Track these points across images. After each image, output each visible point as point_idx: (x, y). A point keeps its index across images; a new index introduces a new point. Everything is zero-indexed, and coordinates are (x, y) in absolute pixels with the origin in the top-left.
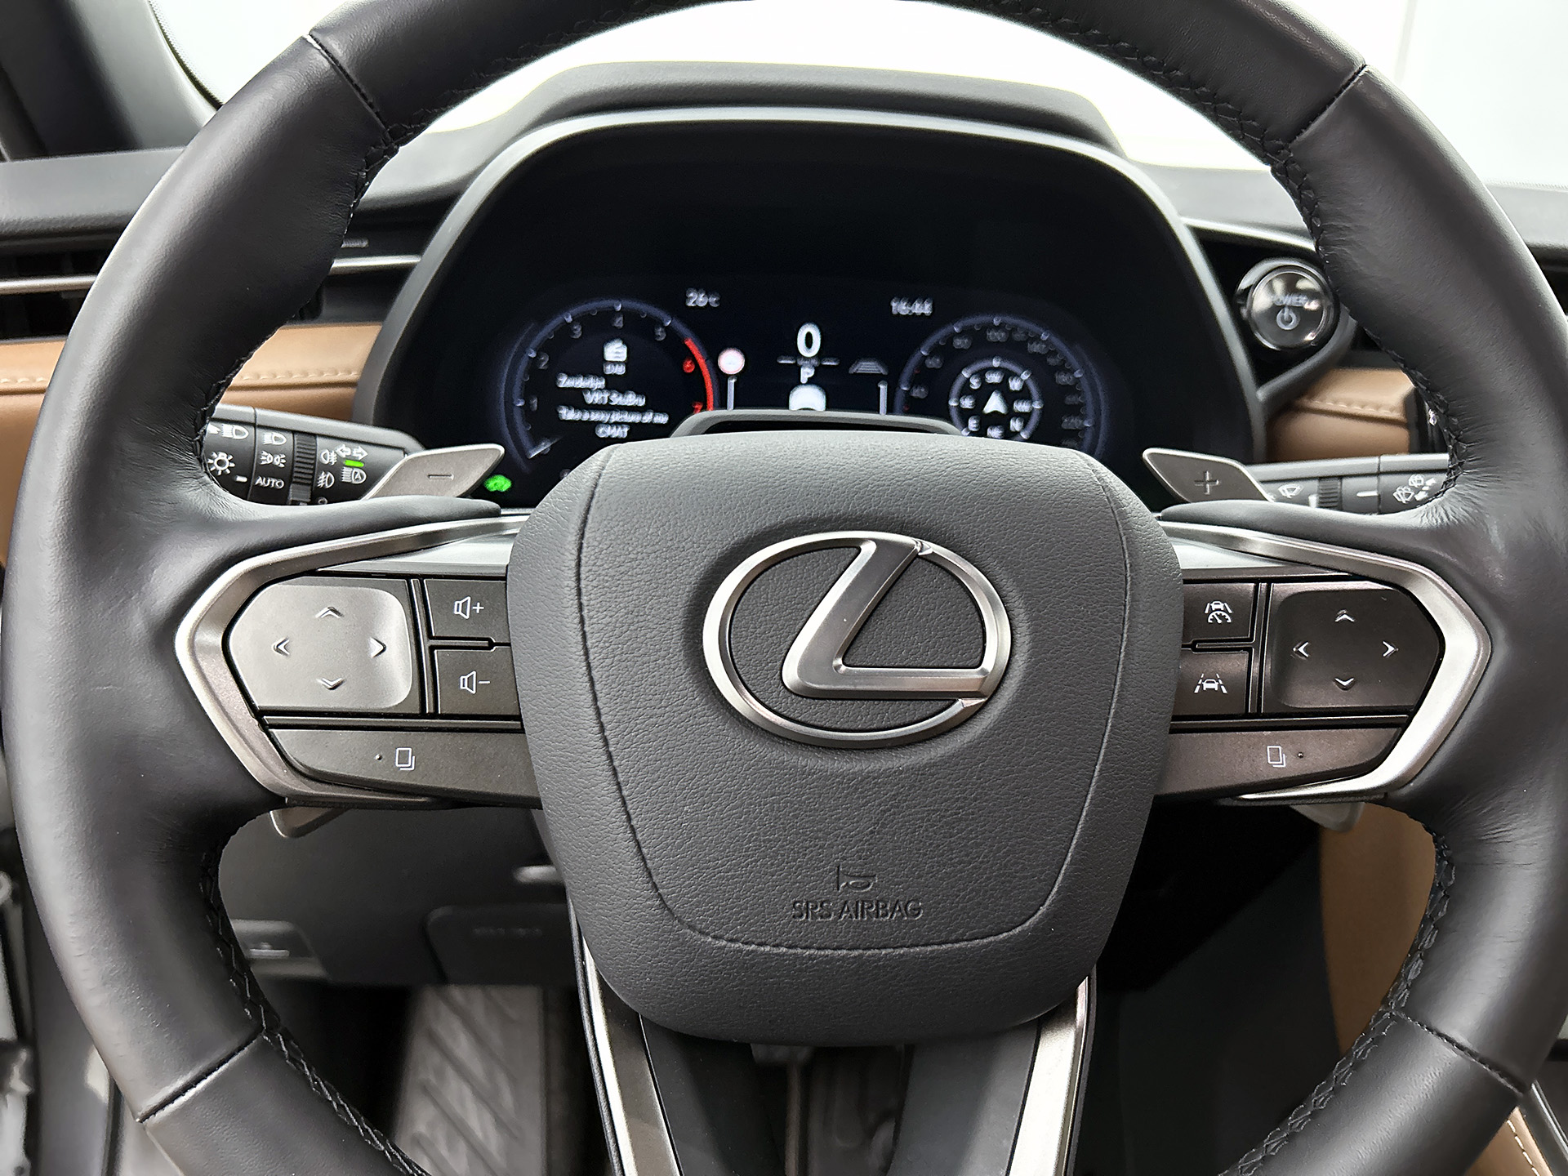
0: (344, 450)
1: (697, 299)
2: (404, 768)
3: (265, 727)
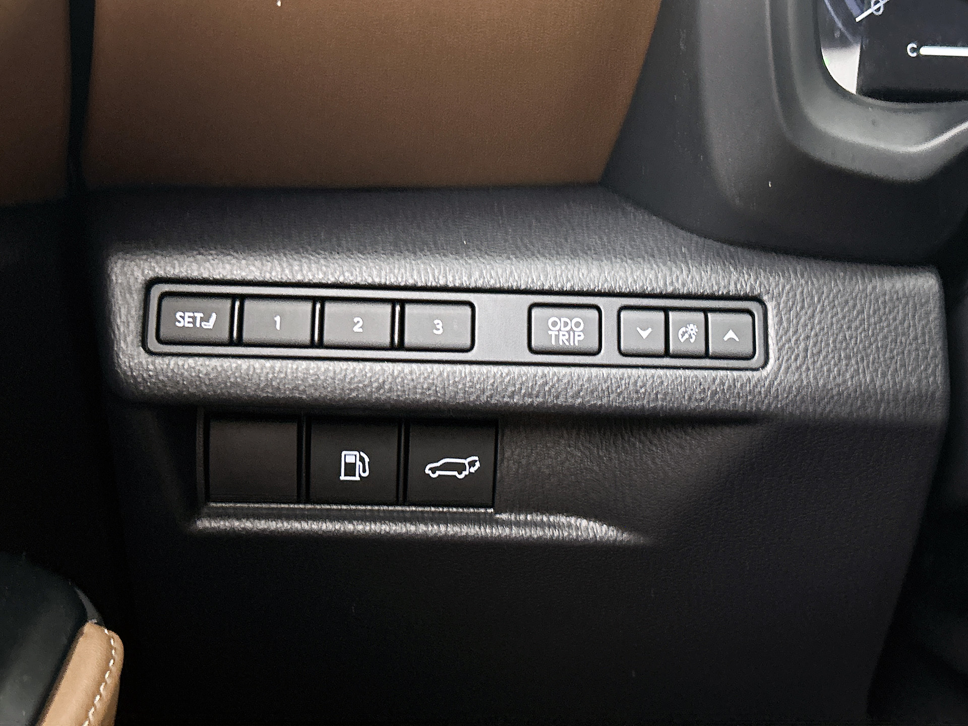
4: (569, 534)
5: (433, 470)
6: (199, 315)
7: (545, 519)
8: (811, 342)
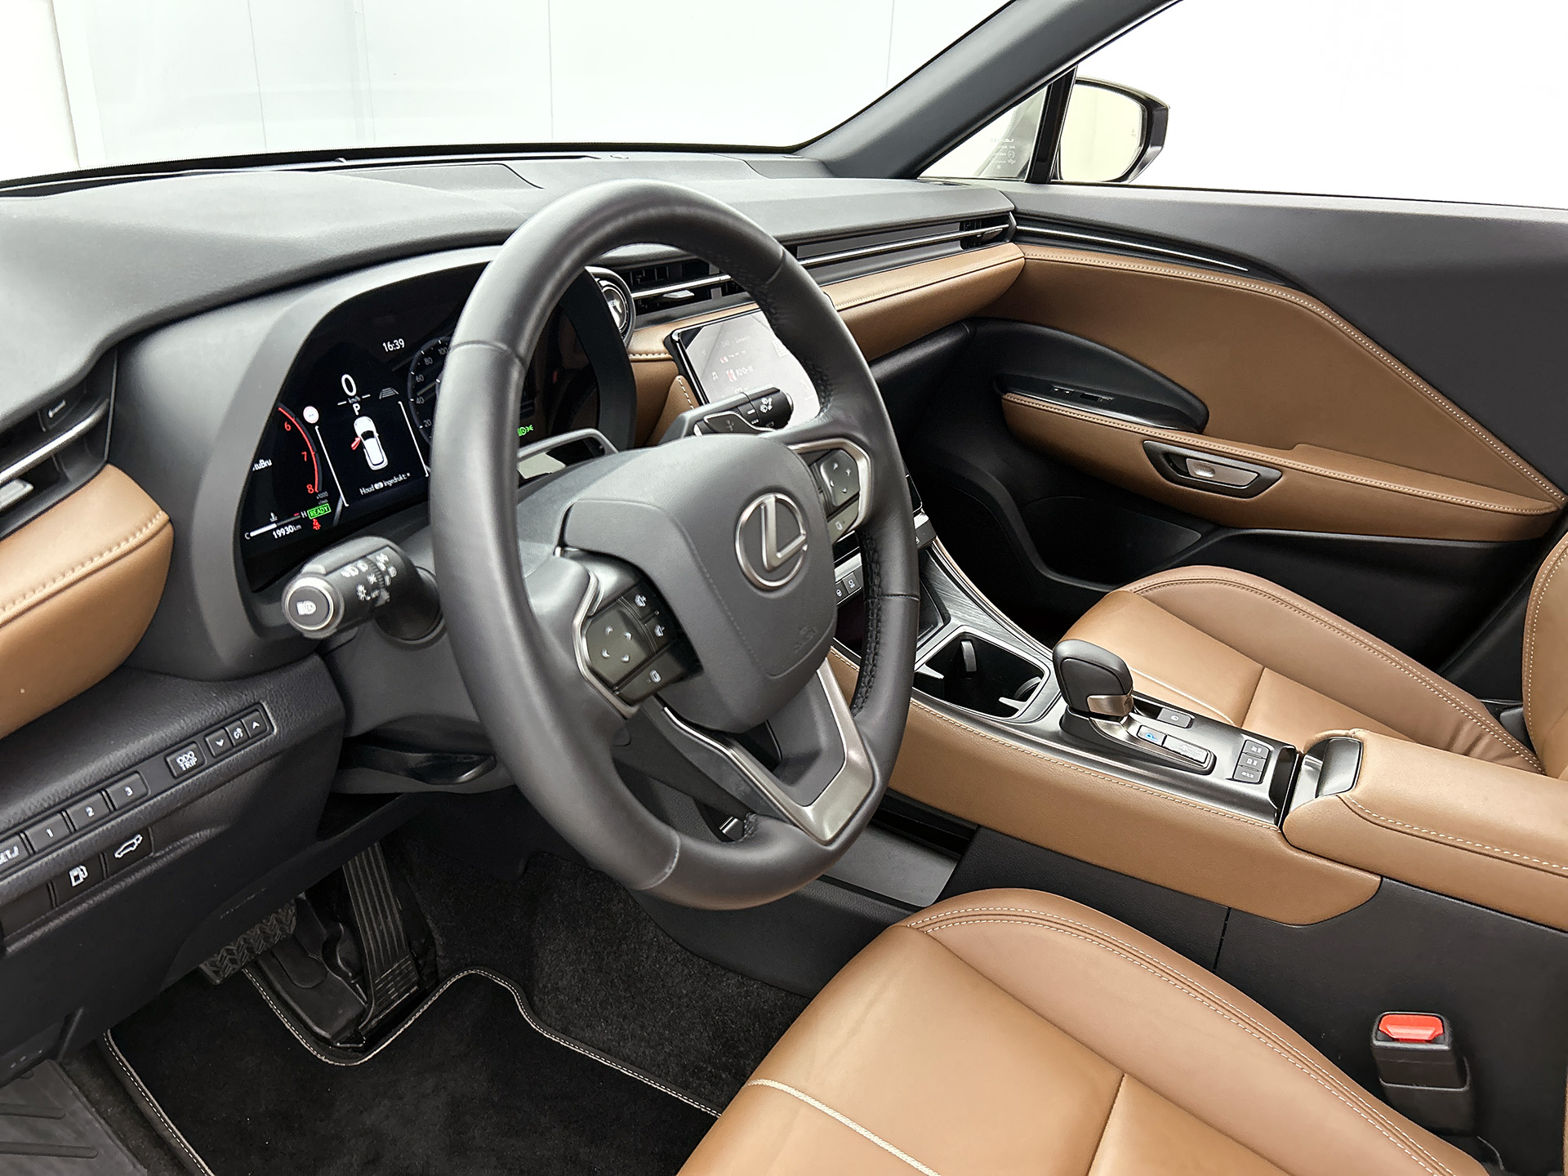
2: (657, 681)
3: (615, 692)
4: (191, 845)
5: (119, 854)
6: (8, 852)
7: (178, 843)
8: (287, 711)
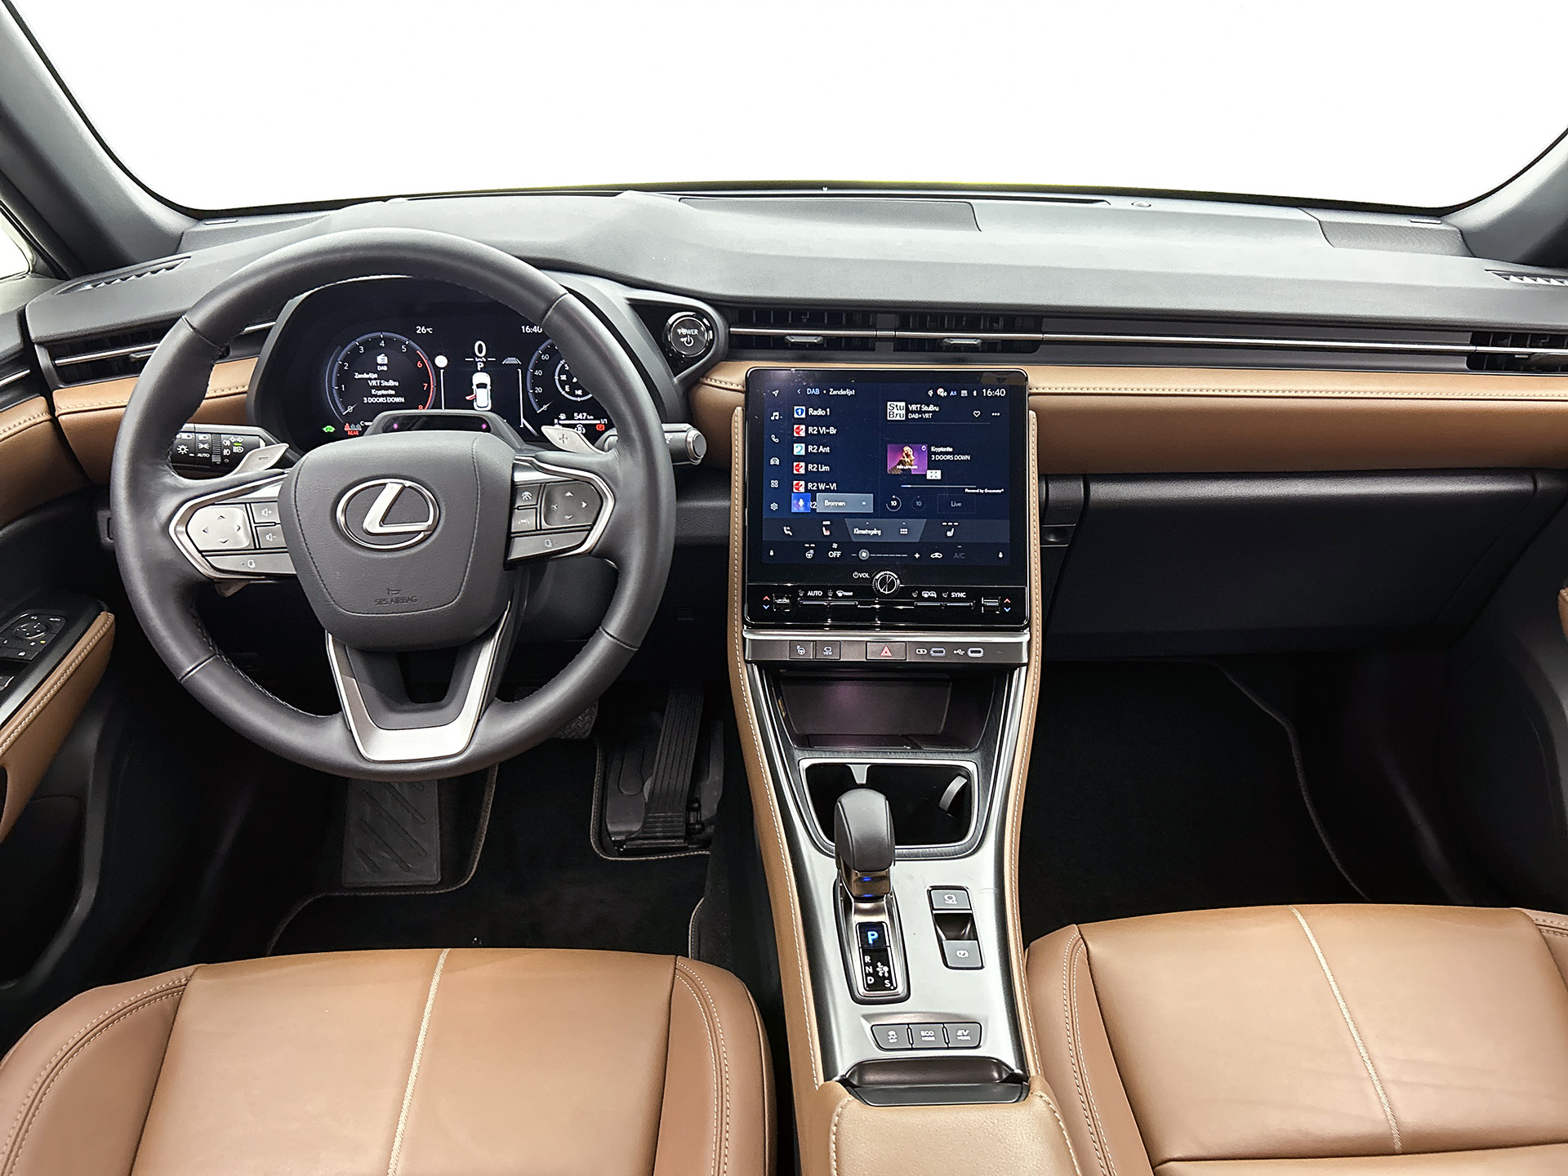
0: (233, 439)
1: (422, 330)
2: (252, 567)
3: (203, 556)
